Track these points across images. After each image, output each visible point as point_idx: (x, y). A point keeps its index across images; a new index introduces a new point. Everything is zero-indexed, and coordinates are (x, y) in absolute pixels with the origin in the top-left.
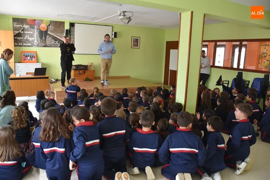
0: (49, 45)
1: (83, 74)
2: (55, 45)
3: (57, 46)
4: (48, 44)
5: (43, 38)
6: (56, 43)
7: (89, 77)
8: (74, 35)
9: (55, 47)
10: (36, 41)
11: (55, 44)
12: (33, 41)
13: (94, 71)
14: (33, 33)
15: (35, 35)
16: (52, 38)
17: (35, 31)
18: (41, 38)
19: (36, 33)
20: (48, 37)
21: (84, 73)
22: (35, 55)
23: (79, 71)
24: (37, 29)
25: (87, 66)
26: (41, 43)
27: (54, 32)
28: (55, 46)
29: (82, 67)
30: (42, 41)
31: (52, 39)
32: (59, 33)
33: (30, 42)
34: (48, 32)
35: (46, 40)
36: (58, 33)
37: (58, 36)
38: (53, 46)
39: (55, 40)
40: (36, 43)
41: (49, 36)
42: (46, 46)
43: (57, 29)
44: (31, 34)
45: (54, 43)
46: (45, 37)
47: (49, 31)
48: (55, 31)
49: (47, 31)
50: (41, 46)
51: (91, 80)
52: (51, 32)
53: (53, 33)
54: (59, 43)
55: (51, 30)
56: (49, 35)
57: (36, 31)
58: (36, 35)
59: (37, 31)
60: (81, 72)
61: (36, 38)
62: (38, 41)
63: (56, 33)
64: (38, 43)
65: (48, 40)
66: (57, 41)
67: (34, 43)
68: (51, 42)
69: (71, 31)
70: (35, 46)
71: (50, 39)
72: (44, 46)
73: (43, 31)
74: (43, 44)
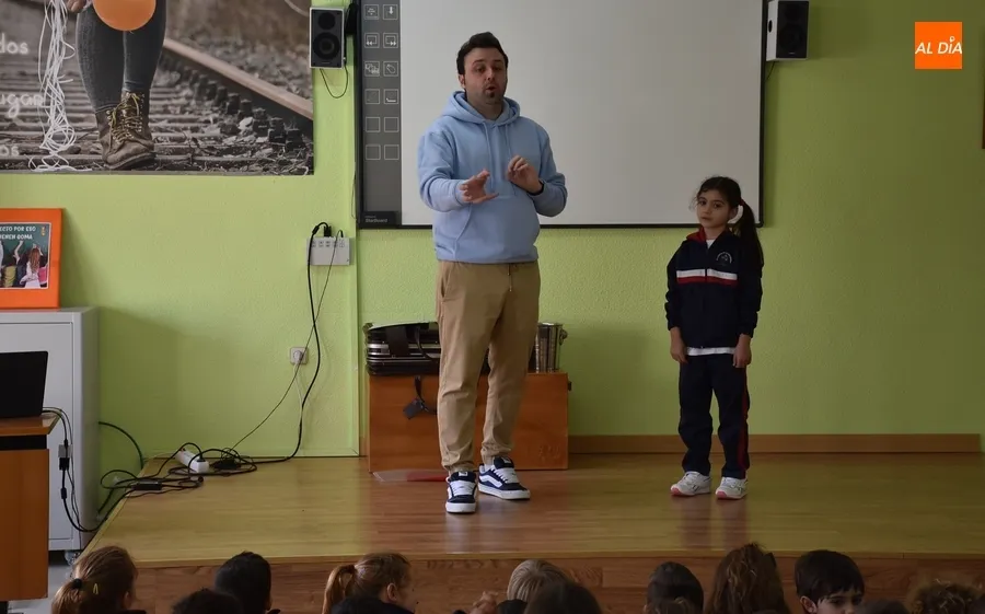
0: (177, 152)
2: (230, 150)
3: (242, 163)
4: (163, 140)
5: (126, 93)
6: (235, 131)
8: (396, 54)
9: (228, 166)
10: (57, 124)
11: (230, 141)
12: (37, 118)
14: (33, 47)
15: (53, 70)
16: (201, 92)
17: (49, 32)
19: (60, 56)
20: (161, 79)
22: (50, 243)
24: (71, 16)
26: (107, 138)
27: (216, 40)
28: (229, 157)
30: (110, 119)
31: (199, 97)
32: (260, 48)
33: (13, 127)
34: (168, 43)
35: (145, 110)
36: (249, 41)
37: (252, 70)
38: (211, 165)
39: (232, 111)
40: (59, 138)
41: (175, 76)
42: (145, 163)
43: (245, 14)
44: (18, 56)
45: (217, 132)
46: (142, 85)
47: (174, 28)
48: (227, 32)
49: (153, 30)
50: (102, 166)
52: (192, 38)
53: (205, 47)
54: (262, 133)
55: (190, 23)
56: (175, 61)
57: (57, 37)
58: (55, 69)
59: (68, 35)
61: (59, 93)
62: (81, 120)
63: (238, 48)
64: (80, 140)
65: (166, 111)
66: (241, 117)
67: (48, 140)
68: (194, 130)
69: (365, 18)
70: (51, 163)
71: (183, 101)
72: (131, 159)
73: (119, 33)
74: (118, 143)
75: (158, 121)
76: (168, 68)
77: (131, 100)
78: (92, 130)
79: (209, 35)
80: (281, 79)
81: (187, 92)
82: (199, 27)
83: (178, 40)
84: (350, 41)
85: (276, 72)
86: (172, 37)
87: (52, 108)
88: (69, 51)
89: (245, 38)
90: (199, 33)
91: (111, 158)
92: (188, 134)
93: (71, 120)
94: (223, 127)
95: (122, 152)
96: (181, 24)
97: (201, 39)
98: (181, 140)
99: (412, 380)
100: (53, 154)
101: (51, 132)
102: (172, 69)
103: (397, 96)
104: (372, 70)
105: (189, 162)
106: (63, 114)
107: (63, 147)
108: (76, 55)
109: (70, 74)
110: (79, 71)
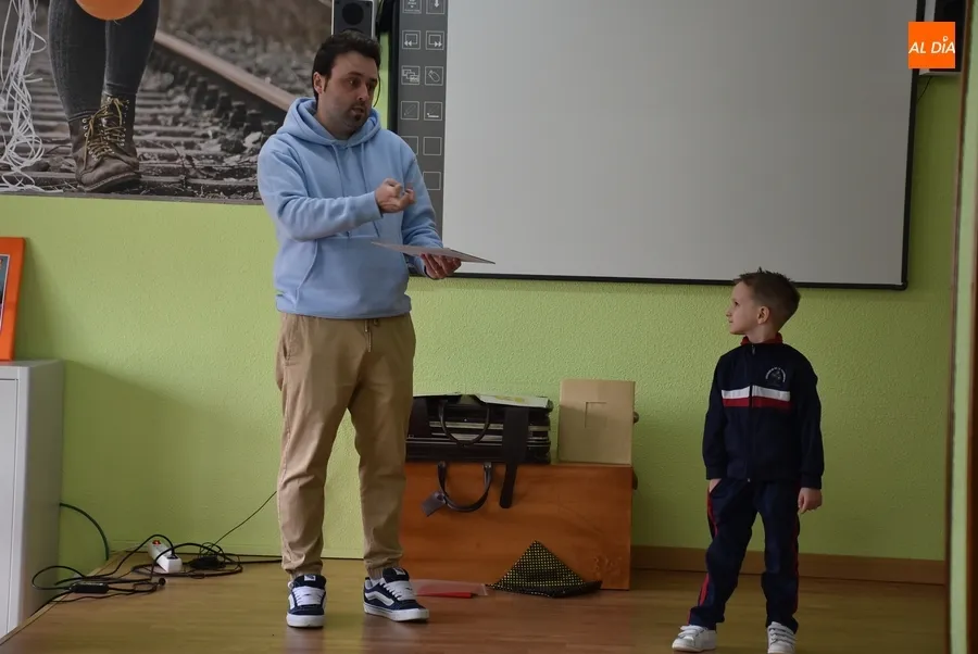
0: (167, 172)
1: (493, 504)
2: (232, 172)
3: (247, 189)
4: (150, 157)
5: (106, 98)
6: (240, 149)
7: (563, 547)
8: (441, 57)
9: (229, 192)
10: (21, 133)
11: (232, 161)
13: (629, 479)
15: (19, 66)
16: (198, 98)
17: (14, 19)
18: (81, 95)
19: (28, 49)
20: (150, 81)
21: (507, 500)
22: (6, 278)
23: (443, 476)
25: (539, 415)
26: (82, 152)
27: (221, 34)
28: (231, 181)
29: (465, 432)
30: (87, 129)
31: (196, 107)
32: (274, 46)
34: (160, 37)
35: (130, 118)
36: (262, 36)
37: (262, 73)
38: (209, 190)
39: (235, 125)
40: (22, 151)
41: (168, 78)
42: (129, 185)
45: (217, 149)
46: (127, 89)
47: (168, 18)
48: (233, 25)
50: (76, 187)
51: (592, 589)
52: (190, 32)
53: (206, 43)
55: (188, 13)
56: (170, 61)
57: (24, 27)
58: (21, 65)
59: (38, 24)
60: (471, 479)
61: (24, 94)
62: (51, 129)
63: (245, 45)
64: (48, 154)
65: (155, 122)
66: (247, 132)
67: (10, 152)
68: (189, 146)
69: (404, 11)
70: (13, 181)
71: (176, 109)
72: (110, 180)
73: (102, 23)
74: (95, 159)
75: (145, 134)
76: (160, 68)
77: (112, 107)
78: (63, 142)
79: (211, 27)
80: (299, 85)
81: (182, 98)
82: (198, 18)
83: (173, 33)
84: (385, 40)
85: (292, 76)
86: (167, 31)
87: (16, 113)
88: (39, 44)
89: (255, 32)
90: (199, 26)
91: (89, 177)
92: (182, 151)
93: (39, 129)
94: (225, 145)
95: (100, 171)
96: (177, 15)
97: (201, 33)
98: (172, 158)
99: (434, 468)
100: (16, 170)
101: (13, 143)
102: (164, 71)
103: (441, 111)
104: (411, 77)
105: (182, 186)
106: (29, 122)
107: (28, 162)
108: (47, 48)
109: (39, 72)
110: (51, 69)
